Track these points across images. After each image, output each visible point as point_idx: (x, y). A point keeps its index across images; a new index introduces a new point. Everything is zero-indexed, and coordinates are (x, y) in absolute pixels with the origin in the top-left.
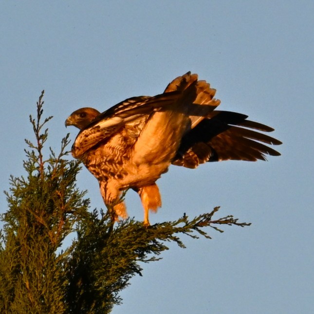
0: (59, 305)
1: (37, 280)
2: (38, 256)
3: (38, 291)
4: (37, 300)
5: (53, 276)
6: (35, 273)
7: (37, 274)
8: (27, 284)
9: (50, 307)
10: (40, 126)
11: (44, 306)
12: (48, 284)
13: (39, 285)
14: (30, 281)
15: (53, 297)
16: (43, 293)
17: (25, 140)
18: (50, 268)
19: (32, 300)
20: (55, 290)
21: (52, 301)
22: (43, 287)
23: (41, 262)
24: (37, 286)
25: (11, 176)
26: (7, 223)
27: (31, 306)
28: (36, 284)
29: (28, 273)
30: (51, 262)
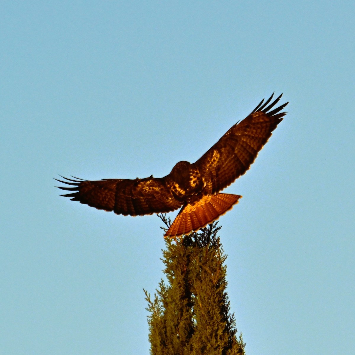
0: (218, 316)
1: (206, 303)
2: (206, 290)
3: (206, 308)
4: (206, 314)
5: (215, 300)
6: (205, 299)
7: (206, 299)
8: (201, 305)
9: (213, 317)
10: (164, 217)
11: (210, 317)
12: (212, 305)
13: (207, 305)
14: (202, 304)
15: (215, 312)
16: (209, 309)
17: (160, 227)
18: (213, 296)
19: (204, 314)
20: (216, 308)
21: (214, 314)
22: (209, 306)
23: (208, 293)
24: (206, 306)
25: (162, 250)
26: (167, 274)
27: (203, 317)
28: (205, 305)
29: (201, 299)
30: (213, 293)
